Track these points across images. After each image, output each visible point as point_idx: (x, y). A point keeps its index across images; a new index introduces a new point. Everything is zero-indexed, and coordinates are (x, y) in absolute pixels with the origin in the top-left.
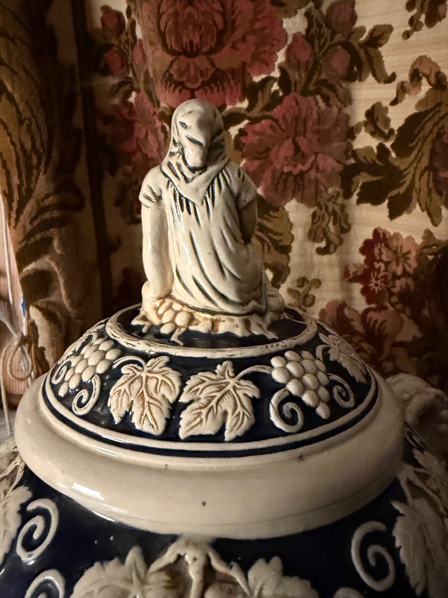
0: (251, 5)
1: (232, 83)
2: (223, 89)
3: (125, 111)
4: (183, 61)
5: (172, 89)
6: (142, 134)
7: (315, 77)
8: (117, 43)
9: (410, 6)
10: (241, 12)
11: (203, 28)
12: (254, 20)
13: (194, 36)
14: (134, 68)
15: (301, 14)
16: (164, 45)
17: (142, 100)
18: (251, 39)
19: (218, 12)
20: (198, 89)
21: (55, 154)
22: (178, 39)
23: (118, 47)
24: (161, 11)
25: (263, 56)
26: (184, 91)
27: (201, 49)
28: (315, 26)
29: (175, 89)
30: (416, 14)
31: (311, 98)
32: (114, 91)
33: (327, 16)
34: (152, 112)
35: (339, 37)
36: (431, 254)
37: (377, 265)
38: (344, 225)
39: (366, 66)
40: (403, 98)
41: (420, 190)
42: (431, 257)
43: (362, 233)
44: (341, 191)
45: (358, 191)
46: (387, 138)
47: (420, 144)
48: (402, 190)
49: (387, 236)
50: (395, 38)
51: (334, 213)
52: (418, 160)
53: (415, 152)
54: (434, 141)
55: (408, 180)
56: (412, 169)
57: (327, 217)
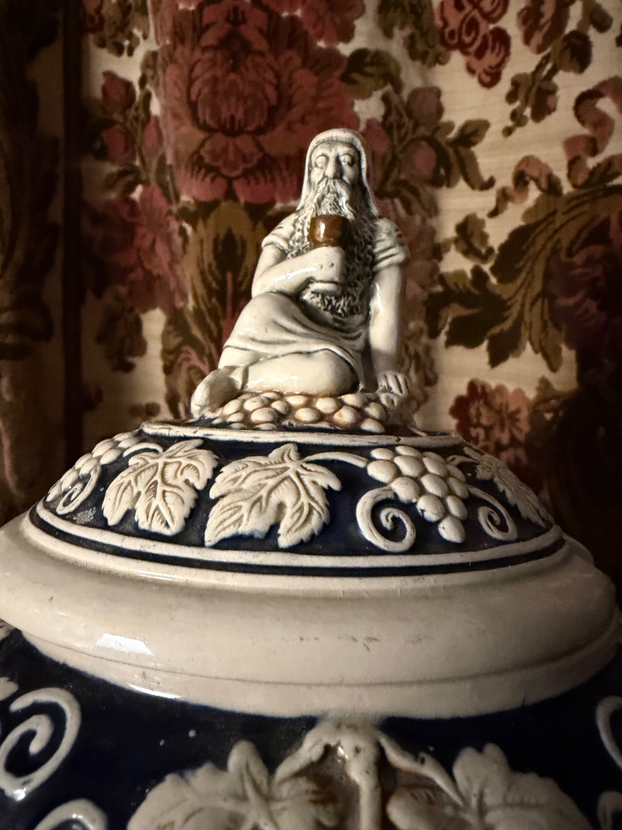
0: (314, 79)
1: (285, 173)
2: (273, 180)
3: (124, 211)
4: (220, 140)
5: (201, 176)
6: (146, 243)
7: (394, 175)
8: (121, 119)
9: (511, 97)
10: (300, 87)
11: (250, 102)
12: (316, 99)
13: (237, 110)
14: (144, 153)
15: (378, 94)
16: (195, 119)
17: (152, 195)
19: (270, 83)
20: (237, 178)
21: (18, 253)
22: (215, 112)
23: (122, 125)
24: (194, 75)
26: (219, 180)
27: (246, 126)
28: (394, 113)
29: (205, 176)
30: (519, 107)
31: (388, 201)
32: (110, 183)
33: (409, 103)
34: (165, 211)
35: (422, 131)
36: (548, 411)
37: (474, 432)
38: (429, 373)
39: (456, 169)
40: (505, 208)
41: (531, 324)
42: (548, 416)
43: (454, 386)
44: (425, 327)
45: (447, 328)
46: (484, 259)
47: (529, 265)
48: (507, 325)
49: (488, 390)
50: (493, 135)
51: (417, 356)
52: (528, 284)
53: (523, 275)
54: (548, 260)
55: (514, 312)
56: (519, 297)
57: (407, 361)
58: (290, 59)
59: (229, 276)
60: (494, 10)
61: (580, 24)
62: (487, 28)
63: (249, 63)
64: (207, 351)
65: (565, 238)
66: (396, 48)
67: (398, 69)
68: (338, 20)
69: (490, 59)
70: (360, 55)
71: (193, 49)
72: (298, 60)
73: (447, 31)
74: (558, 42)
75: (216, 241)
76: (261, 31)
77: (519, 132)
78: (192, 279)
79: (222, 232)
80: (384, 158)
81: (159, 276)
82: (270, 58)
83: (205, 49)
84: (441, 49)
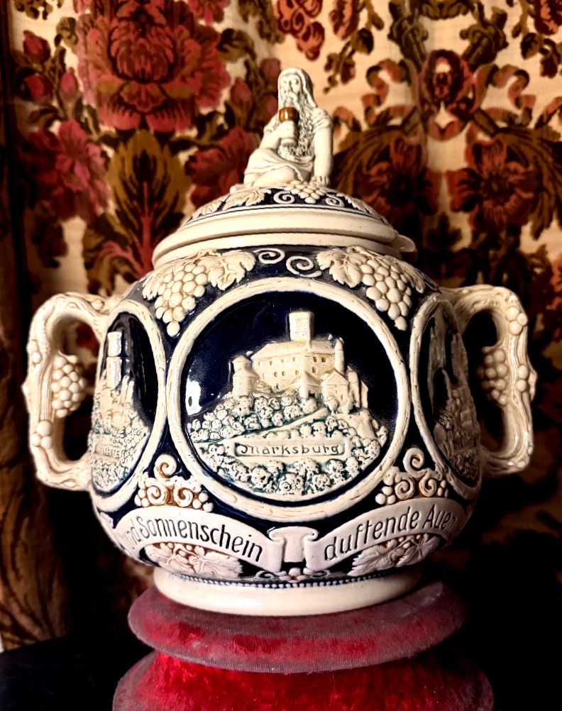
0: (198, 47)
1: (182, 112)
2: (174, 116)
4: (134, 85)
5: (120, 111)
6: (66, 166)
7: (255, 117)
8: (40, 69)
9: (328, 67)
10: (189, 52)
11: (155, 60)
12: (201, 60)
13: (146, 63)
14: (62, 96)
15: (241, 62)
16: (115, 70)
17: (70, 129)
18: (198, 74)
19: (169, 47)
20: (149, 113)
22: (130, 66)
23: (41, 73)
24: (113, 38)
25: (210, 92)
26: (135, 114)
27: (153, 77)
28: (252, 74)
29: (124, 111)
30: (332, 74)
31: (251, 134)
32: (34, 119)
33: (261, 67)
34: (84, 139)
35: (271, 88)
47: (344, 178)
50: (317, 92)
54: (355, 173)
58: (181, 32)
59: (145, 185)
60: (313, 10)
61: (367, 24)
62: (309, 21)
63: (153, 32)
64: (131, 242)
65: (365, 157)
66: (250, 29)
67: (253, 44)
68: (213, 6)
69: (312, 42)
70: (228, 32)
71: (111, 19)
72: (186, 33)
73: (283, 21)
74: (355, 34)
75: (135, 159)
76: (160, 10)
77: (333, 91)
78: (114, 189)
79: (139, 153)
80: (248, 104)
81: (79, 193)
82: (167, 29)
83: (121, 20)
84: (278, 32)
